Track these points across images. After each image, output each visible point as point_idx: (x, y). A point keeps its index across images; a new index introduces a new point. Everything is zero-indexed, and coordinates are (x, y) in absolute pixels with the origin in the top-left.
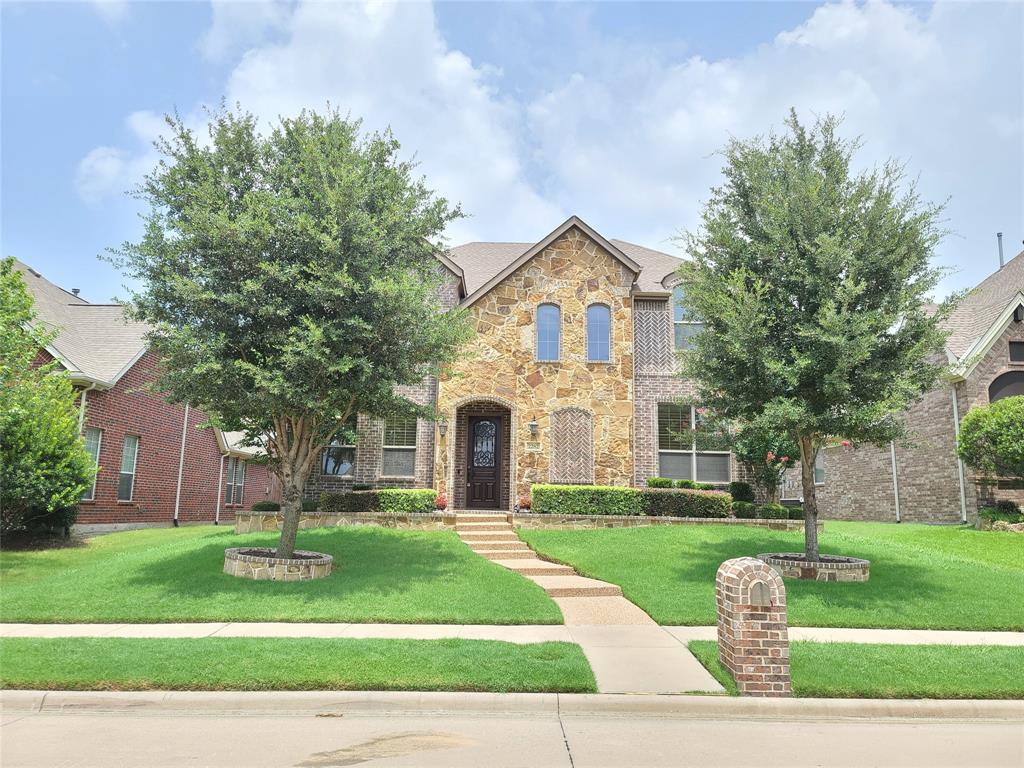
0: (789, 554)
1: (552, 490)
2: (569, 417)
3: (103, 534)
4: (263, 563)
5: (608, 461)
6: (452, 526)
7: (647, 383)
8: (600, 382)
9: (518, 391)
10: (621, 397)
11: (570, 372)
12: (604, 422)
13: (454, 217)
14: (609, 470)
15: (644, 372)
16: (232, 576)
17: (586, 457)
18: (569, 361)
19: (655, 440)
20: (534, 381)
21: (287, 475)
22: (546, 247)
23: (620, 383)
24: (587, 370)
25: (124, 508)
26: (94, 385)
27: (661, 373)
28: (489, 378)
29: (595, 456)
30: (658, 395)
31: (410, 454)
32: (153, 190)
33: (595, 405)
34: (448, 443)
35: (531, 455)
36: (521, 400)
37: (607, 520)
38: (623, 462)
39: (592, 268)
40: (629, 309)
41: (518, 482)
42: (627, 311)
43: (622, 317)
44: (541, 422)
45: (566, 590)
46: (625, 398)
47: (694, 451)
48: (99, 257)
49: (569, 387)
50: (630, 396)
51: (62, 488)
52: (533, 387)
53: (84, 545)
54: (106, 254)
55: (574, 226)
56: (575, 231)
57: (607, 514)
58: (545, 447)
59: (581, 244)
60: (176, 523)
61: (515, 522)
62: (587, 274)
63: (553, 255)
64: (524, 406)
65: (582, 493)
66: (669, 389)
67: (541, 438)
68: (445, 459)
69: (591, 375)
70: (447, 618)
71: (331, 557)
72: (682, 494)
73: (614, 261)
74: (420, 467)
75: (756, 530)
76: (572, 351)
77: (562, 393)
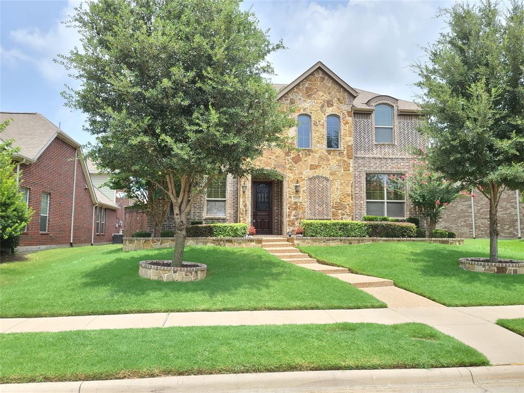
0: (473, 258)
1: (317, 224)
2: (317, 181)
3: (35, 251)
4: (169, 271)
5: (340, 206)
6: (260, 245)
7: (360, 161)
8: (335, 161)
9: (287, 166)
10: (347, 169)
11: (317, 155)
12: (337, 184)
13: (277, 48)
14: (340, 211)
15: (358, 155)
16: (149, 279)
17: (327, 204)
18: (317, 149)
19: (364, 195)
20: (297, 160)
21: (177, 215)
22: (302, 81)
23: (346, 161)
24: (327, 154)
25: (44, 237)
26: (24, 160)
27: (367, 156)
28: (270, 158)
29: (332, 204)
30: (366, 169)
31: (222, 203)
32: (80, 20)
33: (331, 174)
34: (247, 196)
35: (296, 203)
36: (289, 171)
37: (349, 240)
38: (348, 207)
39: (329, 94)
40: (351, 118)
41: (288, 219)
42: (350, 119)
43: (347, 123)
44: (300, 184)
45: (363, 283)
46: (349, 170)
47: (386, 200)
48: (55, 61)
49: (317, 164)
50: (351, 169)
51: (12, 224)
52: (296, 164)
53: (26, 259)
54: (59, 59)
55: (320, 68)
56: (320, 70)
57: (348, 236)
58: (303, 199)
59: (323, 79)
60: (71, 245)
61: (296, 242)
62: (327, 97)
63: (307, 85)
64: (291, 175)
65: (335, 225)
66: (372, 165)
67: (301, 194)
68: (245, 206)
69: (329, 156)
70: (313, 305)
71: (206, 266)
72: (389, 225)
73: (342, 89)
74: (230, 211)
75: (434, 244)
76: (318, 142)
77: (313, 167)
